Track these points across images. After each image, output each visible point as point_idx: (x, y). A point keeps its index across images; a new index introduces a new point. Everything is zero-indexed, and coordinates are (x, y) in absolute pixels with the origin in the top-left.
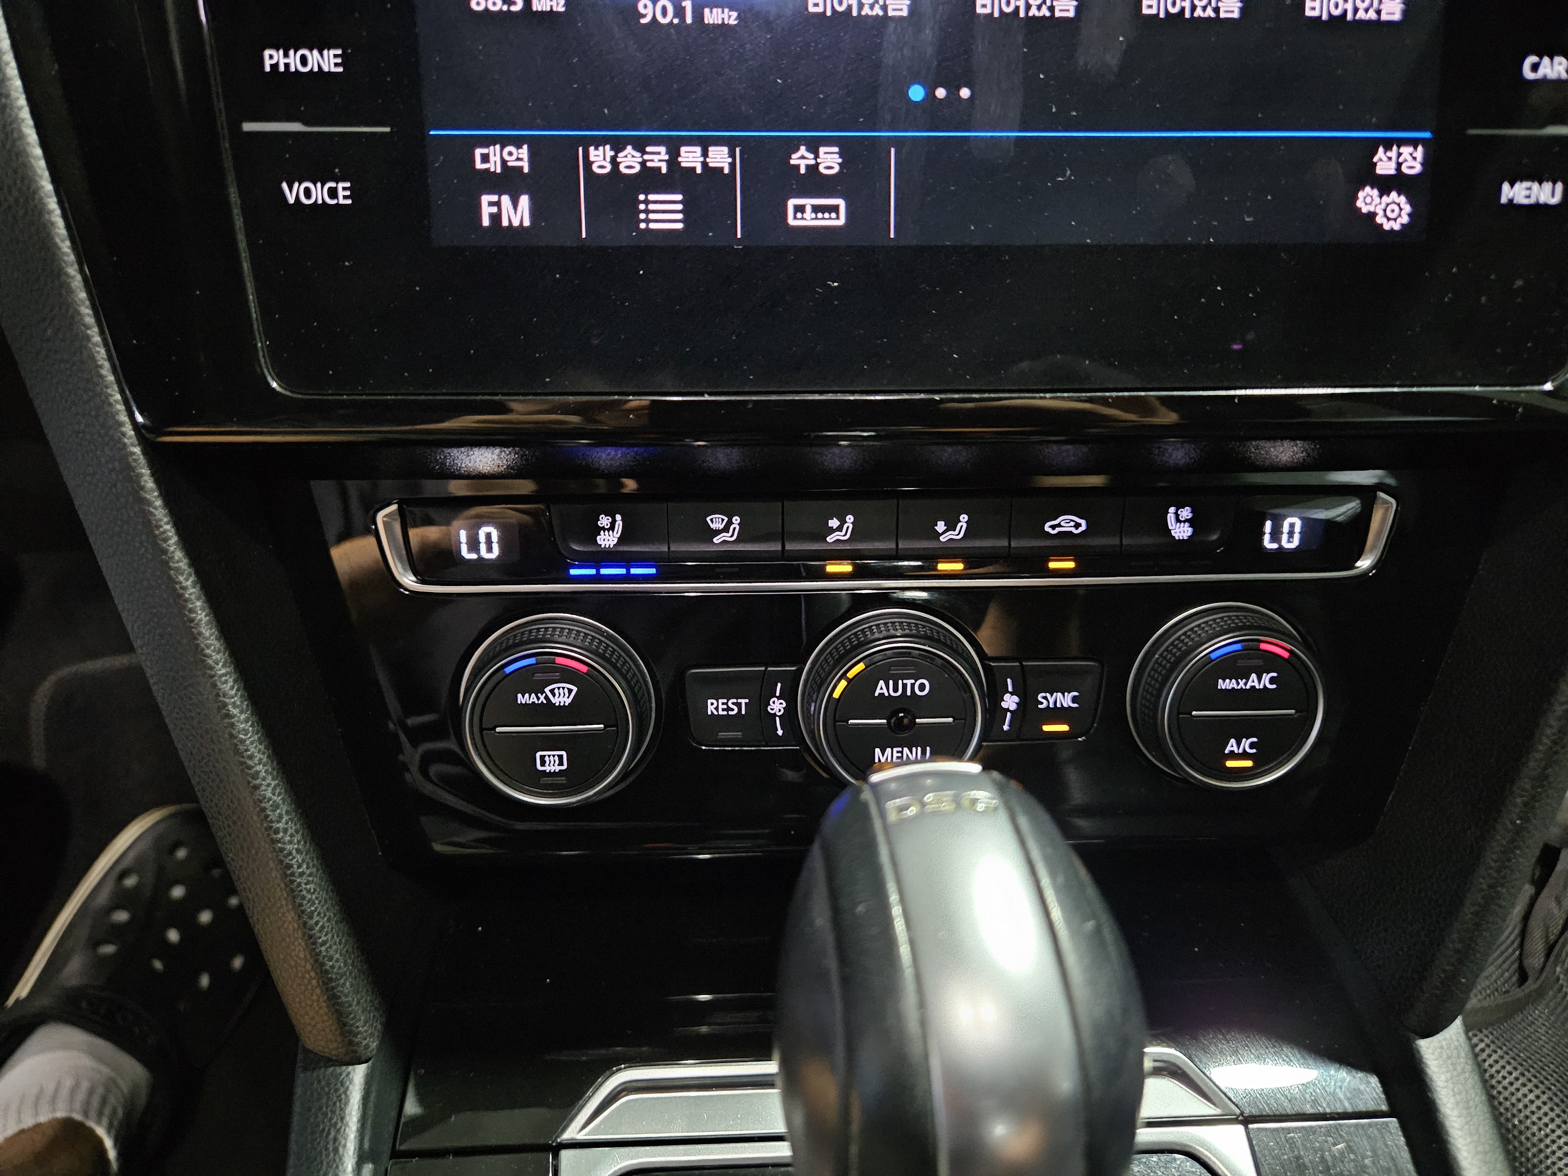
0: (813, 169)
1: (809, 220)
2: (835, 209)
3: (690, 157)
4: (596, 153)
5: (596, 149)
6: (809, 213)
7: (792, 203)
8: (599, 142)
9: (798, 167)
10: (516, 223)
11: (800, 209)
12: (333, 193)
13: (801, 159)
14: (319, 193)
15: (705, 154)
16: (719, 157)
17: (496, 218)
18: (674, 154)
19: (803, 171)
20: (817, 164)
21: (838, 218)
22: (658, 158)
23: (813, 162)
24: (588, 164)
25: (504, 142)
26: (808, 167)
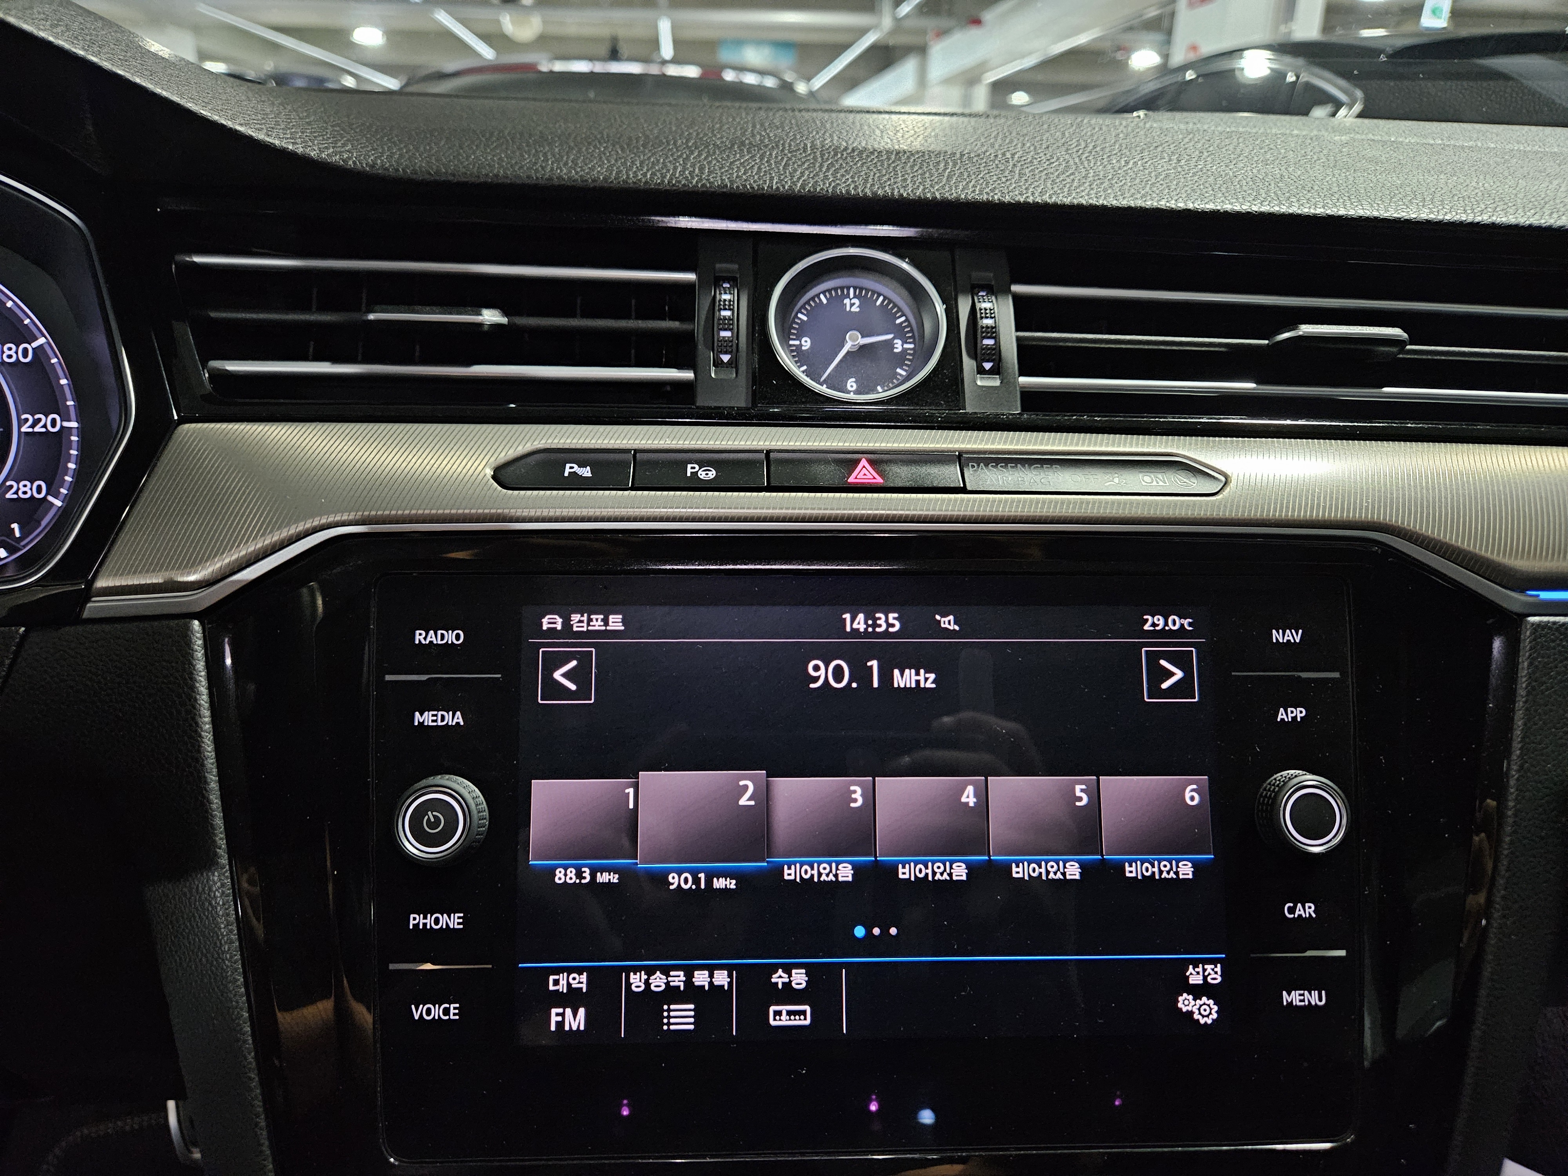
0: (787, 985)
1: (785, 1021)
2: (804, 1013)
3: (701, 978)
4: (635, 977)
5: (635, 974)
6: (784, 1016)
7: (772, 1009)
8: (636, 969)
9: (777, 983)
10: (575, 1028)
11: (778, 1013)
12: (446, 1012)
13: (779, 978)
14: (437, 1012)
15: (711, 976)
16: (721, 978)
17: (561, 1025)
18: (689, 976)
19: (780, 986)
20: (790, 982)
21: (805, 1019)
22: (678, 979)
23: (787, 980)
24: (629, 985)
25: (570, 971)
26: (783, 983)
